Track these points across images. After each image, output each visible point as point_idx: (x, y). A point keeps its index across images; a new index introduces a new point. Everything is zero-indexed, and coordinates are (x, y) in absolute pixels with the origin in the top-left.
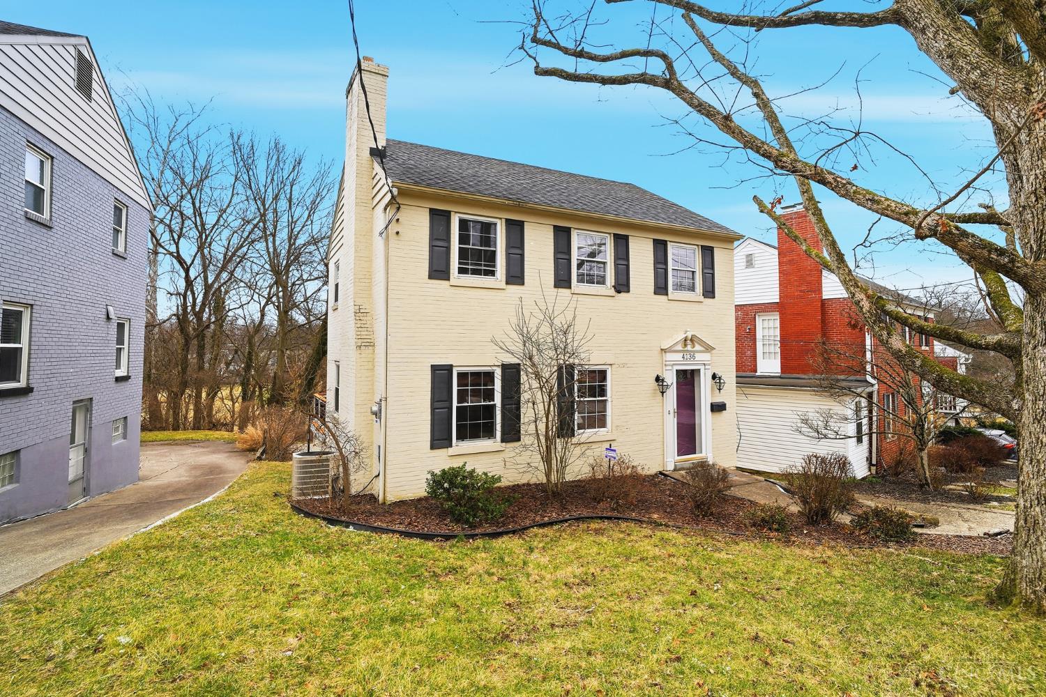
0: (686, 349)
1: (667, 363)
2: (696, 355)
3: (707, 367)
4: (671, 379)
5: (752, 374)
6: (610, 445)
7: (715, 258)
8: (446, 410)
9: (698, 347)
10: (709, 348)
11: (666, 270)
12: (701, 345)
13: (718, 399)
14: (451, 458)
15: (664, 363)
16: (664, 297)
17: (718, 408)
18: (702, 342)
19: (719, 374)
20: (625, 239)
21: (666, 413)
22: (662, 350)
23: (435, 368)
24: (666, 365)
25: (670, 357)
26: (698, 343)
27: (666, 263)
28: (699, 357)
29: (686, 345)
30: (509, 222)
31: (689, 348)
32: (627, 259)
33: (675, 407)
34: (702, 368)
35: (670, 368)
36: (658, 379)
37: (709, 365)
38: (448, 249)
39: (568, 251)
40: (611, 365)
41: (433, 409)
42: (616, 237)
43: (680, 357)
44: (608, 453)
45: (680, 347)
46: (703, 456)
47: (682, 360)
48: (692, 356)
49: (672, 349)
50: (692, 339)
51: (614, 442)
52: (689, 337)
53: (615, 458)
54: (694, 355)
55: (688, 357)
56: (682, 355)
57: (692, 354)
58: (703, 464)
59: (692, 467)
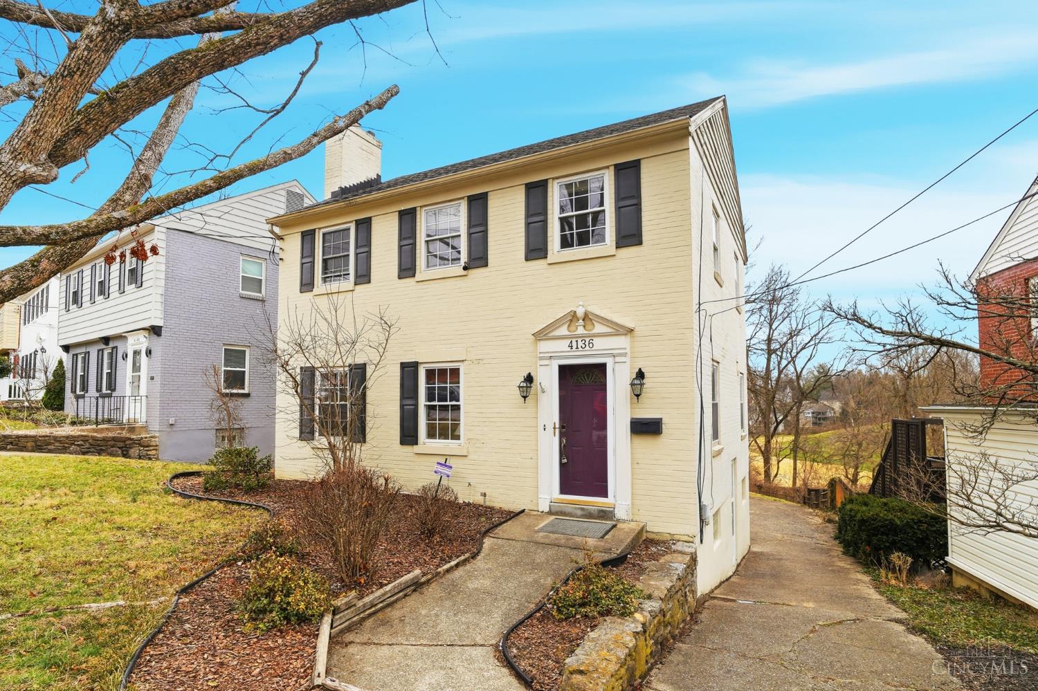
0: (575, 332)
1: (542, 355)
2: (596, 341)
3: (618, 360)
4: (549, 380)
6: (447, 460)
7: (643, 175)
8: (310, 407)
9: (599, 328)
11: (545, 223)
12: (604, 325)
13: (645, 413)
15: (538, 355)
16: (540, 263)
17: (642, 427)
18: (604, 321)
19: (645, 370)
20: (485, 198)
21: (540, 427)
22: (533, 334)
23: (303, 370)
24: (540, 359)
25: (546, 346)
26: (599, 323)
27: (545, 212)
28: (601, 344)
29: (576, 327)
30: (359, 222)
31: (581, 330)
32: (486, 223)
33: (557, 420)
34: (609, 362)
35: (549, 362)
37: (624, 355)
38: (313, 263)
39: (413, 235)
40: (463, 361)
41: (301, 406)
42: (472, 199)
43: (563, 346)
44: (440, 469)
45: (563, 331)
46: (610, 504)
47: (569, 349)
48: (587, 343)
49: (551, 335)
50: (586, 317)
51: (465, 458)
52: (580, 312)
53: (448, 476)
54: (591, 341)
55: (580, 344)
56: (568, 342)
57: (587, 340)
58: (605, 514)
59: (582, 515)
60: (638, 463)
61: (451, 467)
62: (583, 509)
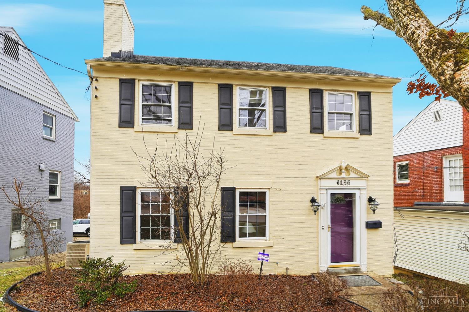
0: (341, 176)
1: (322, 187)
2: (351, 181)
3: (362, 192)
4: (325, 201)
5: (439, 203)
6: (264, 250)
7: (372, 100)
8: (132, 218)
9: (352, 175)
10: (364, 177)
11: (322, 114)
12: (356, 173)
13: (374, 218)
14: (135, 251)
15: (319, 187)
16: (320, 136)
17: (373, 225)
18: (356, 171)
19: (374, 197)
20: (283, 91)
21: (320, 227)
22: (317, 177)
23: (123, 189)
24: (320, 189)
25: (323, 183)
26: (352, 171)
27: (322, 107)
28: (353, 183)
29: (341, 174)
30: (181, 84)
31: (344, 175)
32: (284, 106)
33: (329, 223)
34: (357, 193)
35: (325, 191)
36: (313, 201)
37: (364, 189)
38: (133, 106)
39: (231, 103)
40: (269, 188)
41: (122, 217)
42: (275, 89)
43: (334, 183)
44: (261, 257)
45: (334, 175)
46: (358, 265)
47: (337, 185)
48: (347, 182)
49: (326, 177)
50: (347, 169)
51: (271, 248)
52: (344, 166)
53: (267, 261)
54: (349, 181)
55: (343, 183)
56: (336, 181)
57: (347, 180)
58: (356, 271)
59: (345, 273)
60: (369, 243)
61: (268, 255)
62: (345, 269)
